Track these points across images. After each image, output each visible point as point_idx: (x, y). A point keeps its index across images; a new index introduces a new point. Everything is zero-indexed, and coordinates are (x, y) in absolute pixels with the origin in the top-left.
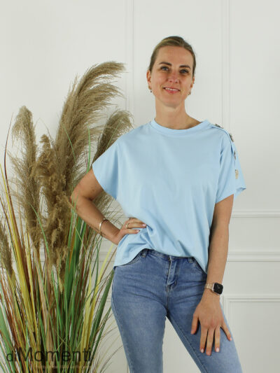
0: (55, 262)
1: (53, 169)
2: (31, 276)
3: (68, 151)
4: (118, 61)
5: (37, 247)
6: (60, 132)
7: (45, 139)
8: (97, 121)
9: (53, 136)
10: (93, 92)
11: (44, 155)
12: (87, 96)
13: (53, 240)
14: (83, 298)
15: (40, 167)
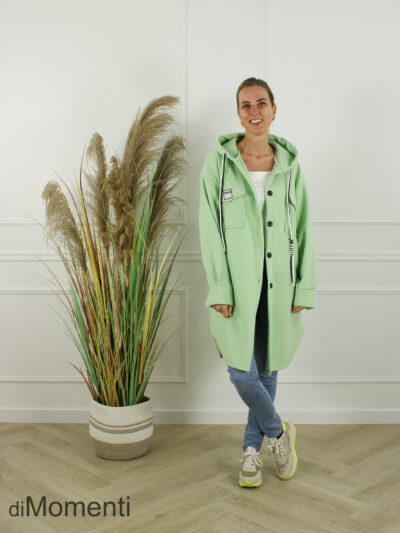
0: (122, 261)
1: (120, 184)
2: (102, 273)
3: (133, 169)
4: (174, 95)
5: (107, 248)
6: (126, 154)
7: (114, 160)
8: (157, 145)
9: (121, 158)
10: (153, 121)
11: (113, 173)
12: (149, 124)
13: (121, 243)
14: (145, 292)
15: (110, 182)
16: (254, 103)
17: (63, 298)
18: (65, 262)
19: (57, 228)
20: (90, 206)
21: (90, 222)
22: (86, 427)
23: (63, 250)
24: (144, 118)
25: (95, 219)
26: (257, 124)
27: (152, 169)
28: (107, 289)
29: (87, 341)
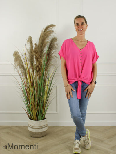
0: (38, 76)
1: (37, 52)
2: (31, 79)
3: (41, 47)
4: (54, 24)
5: (33, 72)
6: (39, 42)
7: (35, 44)
8: (49, 40)
9: (37, 43)
10: (48, 32)
11: (35, 48)
12: (46, 33)
13: (37, 70)
14: (45, 85)
15: (34, 51)
16: (80, 24)
17: (20, 87)
18: (20, 76)
19: (18, 65)
20: (28, 59)
21: (28, 63)
22: (27, 127)
23: (19, 72)
24: (45, 31)
25: (29, 62)
26: (81, 31)
27: (47, 47)
28: (33, 84)
29: (27, 100)
